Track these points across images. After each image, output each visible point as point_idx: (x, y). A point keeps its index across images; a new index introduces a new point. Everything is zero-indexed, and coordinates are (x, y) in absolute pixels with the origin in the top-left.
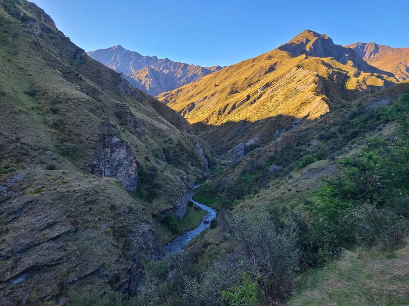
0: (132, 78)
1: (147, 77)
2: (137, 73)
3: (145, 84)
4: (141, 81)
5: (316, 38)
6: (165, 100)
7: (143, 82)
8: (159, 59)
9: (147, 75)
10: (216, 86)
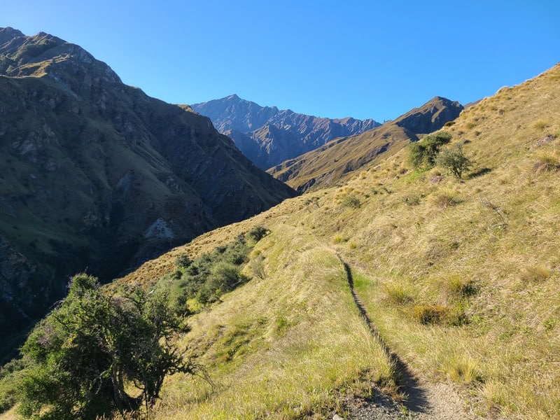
0: (252, 139)
1: (267, 136)
2: (256, 132)
3: (266, 146)
4: (261, 142)
5: (444, 107)
6: (289, 171)
7: (264, 143)
8: (280, 109)
9: (268, 134)
10: (336, 161)
